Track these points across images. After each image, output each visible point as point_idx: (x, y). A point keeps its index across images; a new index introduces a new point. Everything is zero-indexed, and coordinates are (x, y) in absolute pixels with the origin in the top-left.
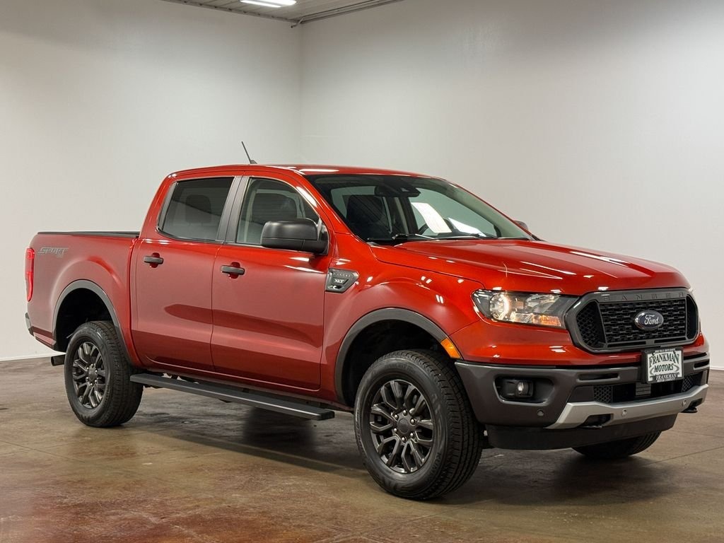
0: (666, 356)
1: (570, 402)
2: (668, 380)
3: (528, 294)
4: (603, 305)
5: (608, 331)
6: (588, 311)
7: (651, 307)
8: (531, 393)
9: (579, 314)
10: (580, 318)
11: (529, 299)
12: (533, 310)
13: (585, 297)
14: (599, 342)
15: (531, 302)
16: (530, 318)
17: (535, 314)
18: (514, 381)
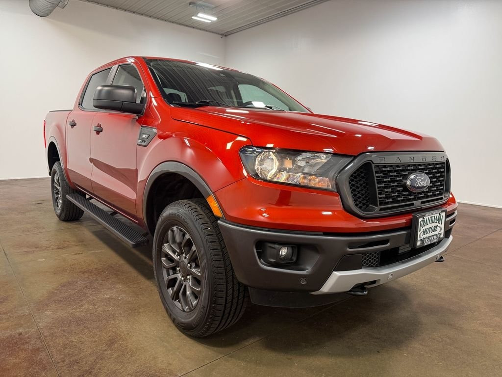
0: (433, 219)
1: (335, 271)
2: (434, 242)
3: (297, 152)
4: (378, 166)
5: (380, 194)
6: (362, 172)
7: (420, 169)
8: (294, 259)
9: (352, 176)
10: (352, 180)
11: (299, 158)
12: (303, 170)
13: (358, 158)
14: (370, 205)
15: (301, 161)
16: (298, 178)
17: (304, 174)
18: (277, 246)
